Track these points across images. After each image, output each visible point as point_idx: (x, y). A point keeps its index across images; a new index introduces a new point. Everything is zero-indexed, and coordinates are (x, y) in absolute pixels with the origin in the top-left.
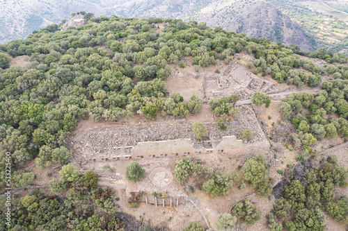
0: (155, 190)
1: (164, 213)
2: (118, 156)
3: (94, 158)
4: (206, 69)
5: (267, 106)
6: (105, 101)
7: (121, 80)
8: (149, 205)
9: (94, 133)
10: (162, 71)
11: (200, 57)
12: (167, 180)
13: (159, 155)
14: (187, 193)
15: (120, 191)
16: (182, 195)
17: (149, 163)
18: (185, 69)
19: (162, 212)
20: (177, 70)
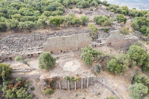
0: (68, 75)
1: (77, 95)
2: (32, 53)
3: (10, 56)
4: (85, 9)
5: (125, 23)
6: (20, 19)
7: (33, 12)
8: (62, 90)
9: (11, 39)
10: (59, 7)
11: (81, 2)
12: (76, 66)
13: (66, 50)
14: (95, 74)
15: (34, 81)
16: (92, 76)
17: (58, 56)
18: (72, 10)
19: (75, 94)
20: (68, 10)
